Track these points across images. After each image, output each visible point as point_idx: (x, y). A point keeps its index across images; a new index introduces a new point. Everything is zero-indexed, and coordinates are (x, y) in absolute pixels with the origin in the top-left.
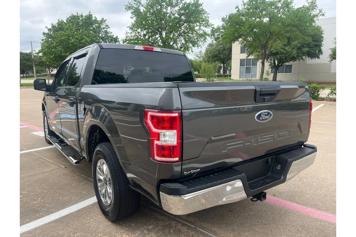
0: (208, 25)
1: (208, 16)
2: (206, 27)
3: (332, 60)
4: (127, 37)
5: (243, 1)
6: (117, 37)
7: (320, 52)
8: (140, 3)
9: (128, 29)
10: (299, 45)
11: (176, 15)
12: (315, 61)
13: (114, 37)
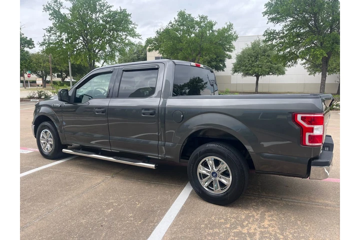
0: (136, 36)
1: (136, 27)
2: (133, 37)
3: (234, 73)
4: (45, 40)
5: (175, 18)
6: (31, 39)
7: (224, 66)
8: (62, 5)
9: (45, 31)
10: (209, 60)
11: (101, 22)
12: (221, 73)
13: (28, 39)
